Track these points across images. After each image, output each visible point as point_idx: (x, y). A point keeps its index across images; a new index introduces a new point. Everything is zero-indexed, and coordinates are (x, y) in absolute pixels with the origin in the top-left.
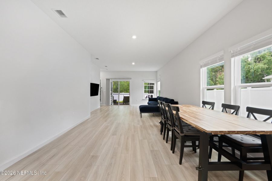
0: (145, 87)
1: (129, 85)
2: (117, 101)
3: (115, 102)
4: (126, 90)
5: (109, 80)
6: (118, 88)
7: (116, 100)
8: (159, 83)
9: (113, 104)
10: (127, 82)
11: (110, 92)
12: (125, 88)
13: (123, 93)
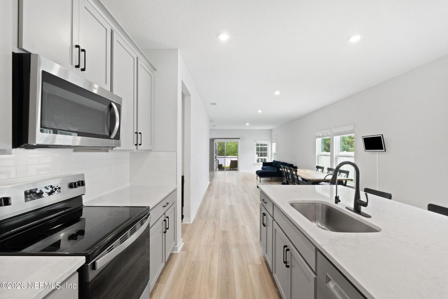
0: (258, 149)
1: (237, 147)
2: (223, 165)
3: (221, 167)
4: (234, 153)
5: (213, 140)
6: (224, 151)
7: (221, 165)
8: (274, 145)
9: (218, 169)
10: (234, 143)
11: (215, 155)
12: (233, 150)
13: (230, 156)
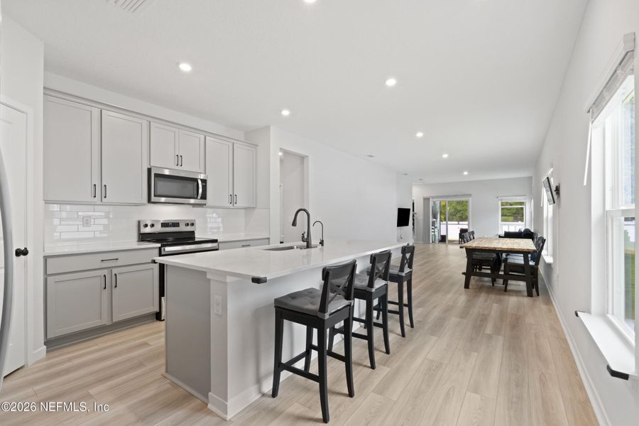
0: (502, 210)
3: (443, 239)
5: (429, 199)
10: (464, 201)
11: (432, 220)
